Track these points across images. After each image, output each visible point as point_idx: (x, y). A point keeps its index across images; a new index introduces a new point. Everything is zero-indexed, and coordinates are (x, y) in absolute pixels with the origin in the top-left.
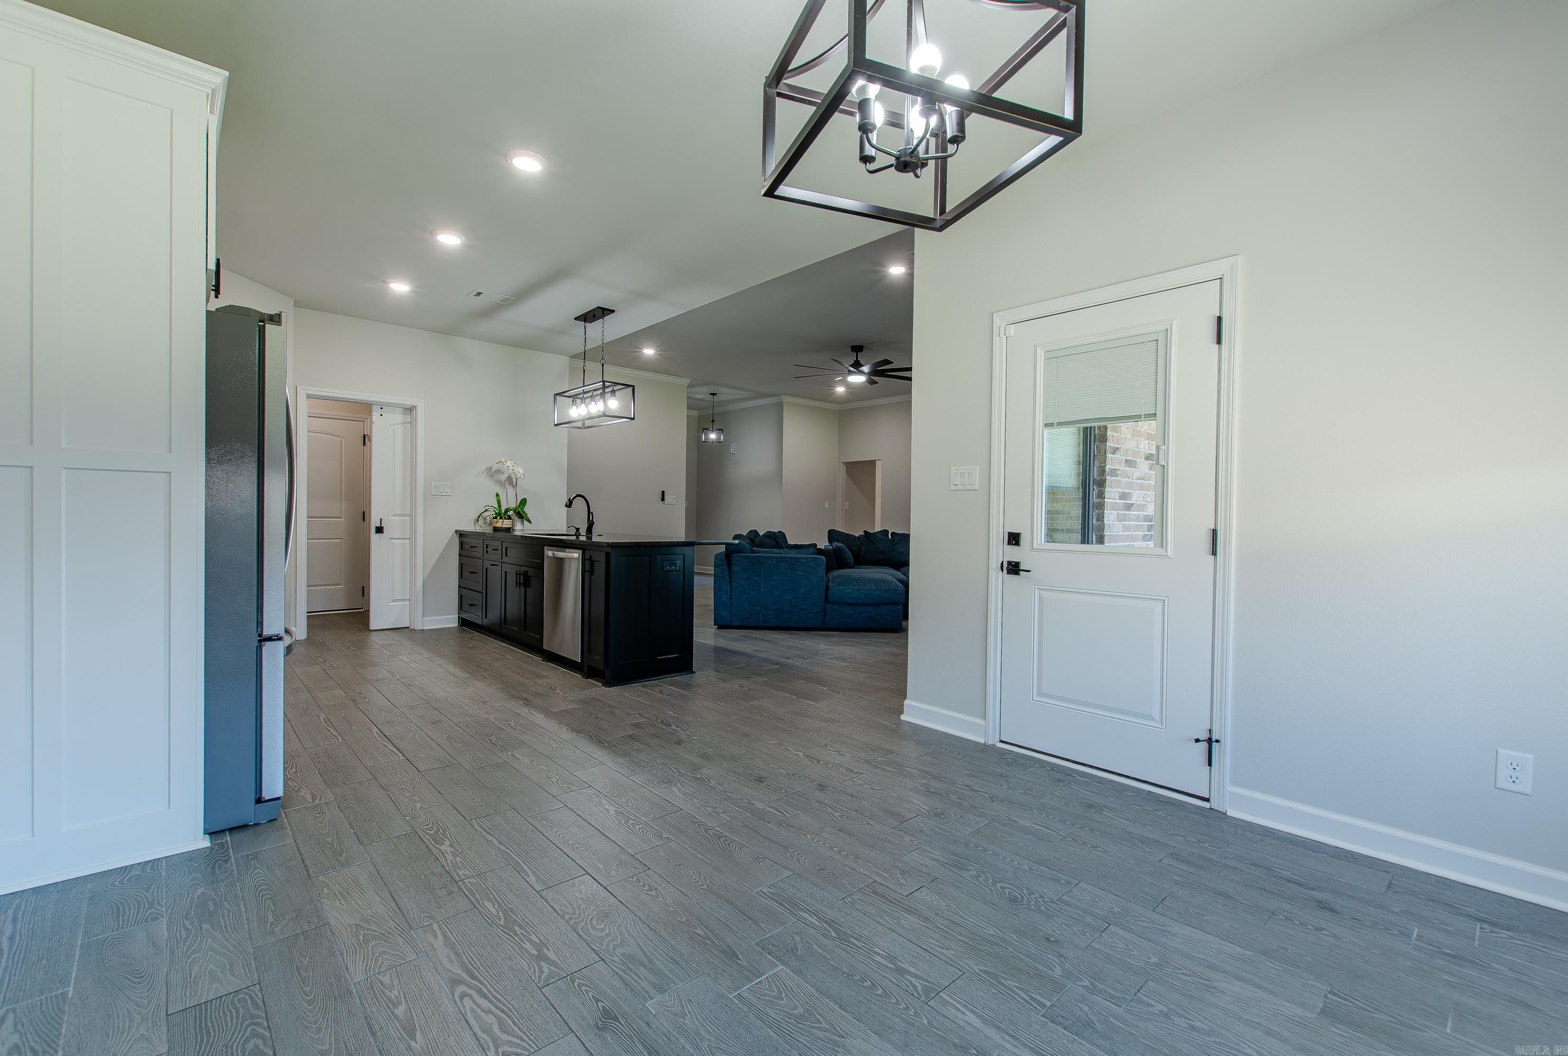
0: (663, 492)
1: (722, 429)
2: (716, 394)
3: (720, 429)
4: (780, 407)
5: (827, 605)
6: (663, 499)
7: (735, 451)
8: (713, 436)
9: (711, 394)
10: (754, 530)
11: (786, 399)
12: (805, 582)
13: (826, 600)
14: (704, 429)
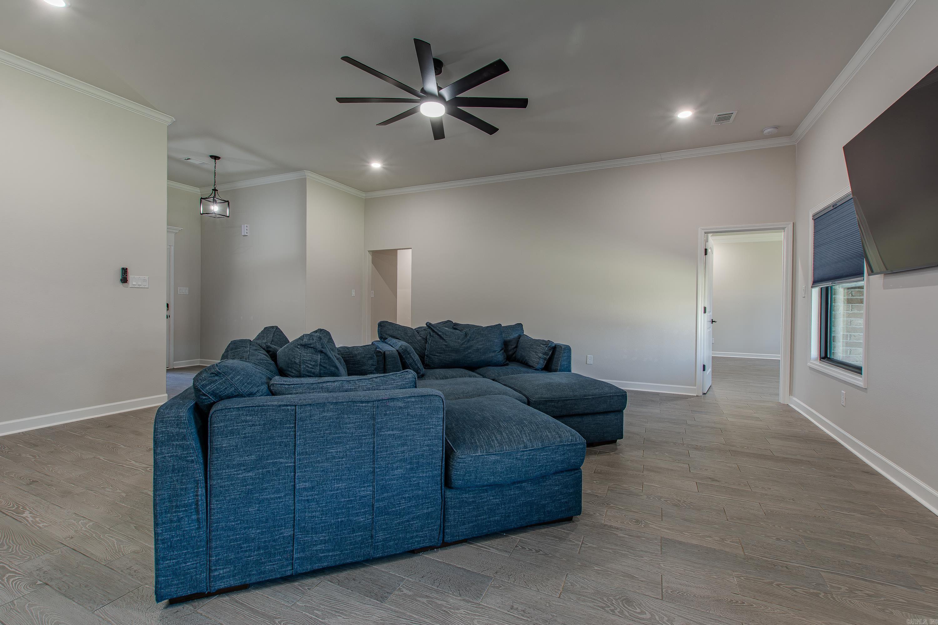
0: (125, 271)
1: (228, 201)
2: (219, 158)
3: (226, 201)
4: (302, 185)
5: (449, 494)
6: (124, 280)
7: (247, 233)
8: (215, 208)
9: (212, 157)
10: (273, 327)
11: (310, 175)
12: (403, 452)
13: (448, 482)
14: (202, 198)
